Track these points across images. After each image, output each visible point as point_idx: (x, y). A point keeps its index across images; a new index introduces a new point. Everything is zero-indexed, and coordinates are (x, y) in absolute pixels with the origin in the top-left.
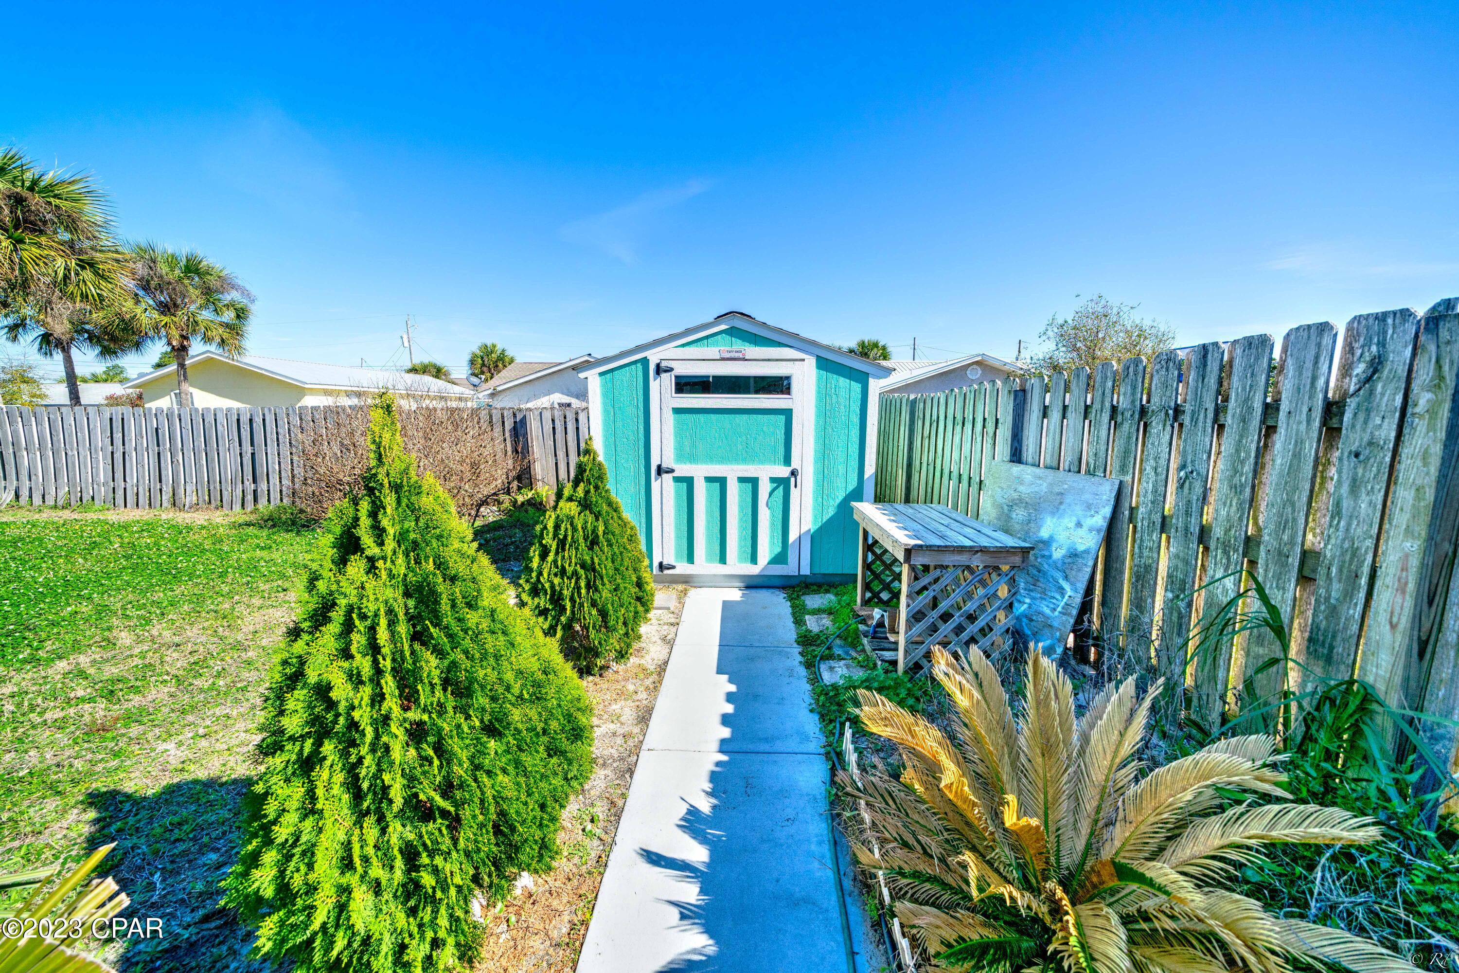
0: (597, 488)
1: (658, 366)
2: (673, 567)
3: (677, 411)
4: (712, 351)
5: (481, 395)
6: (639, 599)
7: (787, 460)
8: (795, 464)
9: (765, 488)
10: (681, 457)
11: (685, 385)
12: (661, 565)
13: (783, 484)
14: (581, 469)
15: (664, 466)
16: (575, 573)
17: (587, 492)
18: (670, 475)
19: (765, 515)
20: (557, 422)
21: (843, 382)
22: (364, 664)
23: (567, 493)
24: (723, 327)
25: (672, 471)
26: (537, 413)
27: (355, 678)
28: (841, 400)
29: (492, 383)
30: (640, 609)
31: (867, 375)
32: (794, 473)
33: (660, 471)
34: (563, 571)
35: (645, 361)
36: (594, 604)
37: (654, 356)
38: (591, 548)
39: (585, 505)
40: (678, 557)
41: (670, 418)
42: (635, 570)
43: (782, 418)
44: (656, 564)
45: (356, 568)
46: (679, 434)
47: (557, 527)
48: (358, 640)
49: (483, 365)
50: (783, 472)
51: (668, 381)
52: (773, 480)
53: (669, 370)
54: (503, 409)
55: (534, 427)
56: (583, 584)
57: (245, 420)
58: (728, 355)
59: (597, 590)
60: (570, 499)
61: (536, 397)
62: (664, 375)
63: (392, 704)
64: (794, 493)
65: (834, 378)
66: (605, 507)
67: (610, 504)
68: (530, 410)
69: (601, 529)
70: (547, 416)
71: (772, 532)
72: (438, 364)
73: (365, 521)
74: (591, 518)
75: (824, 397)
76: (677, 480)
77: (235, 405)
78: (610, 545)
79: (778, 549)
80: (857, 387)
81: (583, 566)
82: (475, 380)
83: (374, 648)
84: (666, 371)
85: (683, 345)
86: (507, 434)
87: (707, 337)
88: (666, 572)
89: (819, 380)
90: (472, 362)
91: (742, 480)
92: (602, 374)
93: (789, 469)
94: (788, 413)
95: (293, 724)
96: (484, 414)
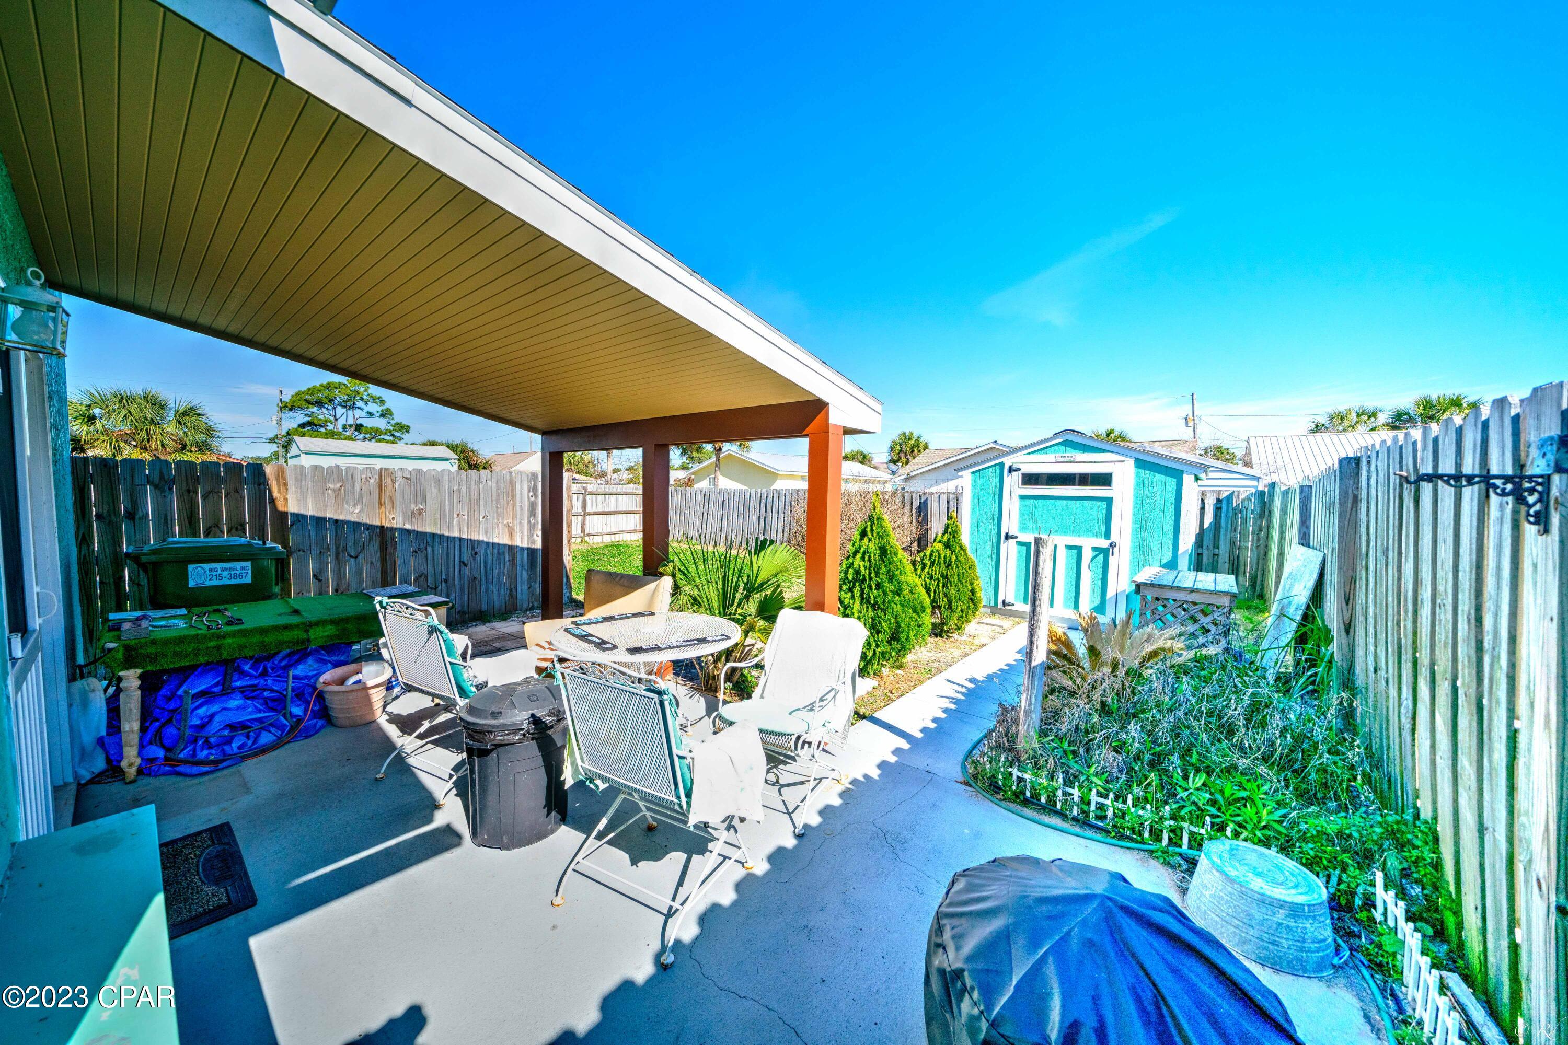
0: (954, 537)
1: (1010, 467)
2: (1013, 605)
3: (1022, 497)
4: (1050, 457)
5: (897, 480)
6: (971, 599)
7: (1107, 535)
8: (1114, 537)
9: (1087, 555)
10: (1023, 528)
11: (1030, 479)
12: (1004, 602)
13: (1104, 554)
14: (947, 527)
15: (1010, 533)
16: (938, 579)
17: (949, 539)
18: (1015, 541)
19: (1086, 575)
20: (951, 503)
21: (1159, 478)
22: (867, 564)
23: (938, 539)
24: (1059, 440)
25: (1016, 537)
26: (936, 496)
27: (865, 567)
28: (1158, 492)
29: (908, 469)
30: (972, 606)
31: (1182, 472)
32: (1112, 545)
33: (1007, 537)
34: (931, 577)
35: (1002, 465)
36: (946, 595)
37: (1008, 461)
38: (947, 567)
39: (947, 546)
40: (1016, 598)
41: (1017, 502)
42: (971, 584)
43: (1105, 503)
44: (1000, 601)
45: (866, 540)
46: (1023, 512)
47: (931, 555)
48: (867, 558)
49: (901, 451)
50: (1105, 544)
51: (1016, 477)
52: (1094, 549)
53: (1018, 470)
54: (912, 492)
55: (933, 506)
56: (941, 584)
57: (764, 496)
58: (1062, 459)
59: (947, 587)
60: (939, 542)
61: (937, 484)
62: (1014, 473)
63: (873, 575)
64: (1112, 561)
65: (1150, 475)
66: (958, 548)
67: (961, 547)
68: (932, 493)
69: (954, 558)
70: (944, 498)
71: (1093, 592)
72: (865, 452)
73: (869, 528)
74: (949, 553)
75: (1141, 488)
76: (1020, 544)
77: (744, 488)
78: (957, 567)
79: (1098, 602)
80: (1172, 482)
81: (942, 576)
82: (893, 467)
83: (870, 560)
84: (1015, 471)
85: (1029, 453)
86: (914, 511)
87: (1047, 448)
88: (1007, 607)
89: (1137, 476)
90: (892, 449)
91: (1069, 547)
92: (973, 473)
93: (1109, 542)
94: (1109, 500)
95: (850, 576)
96: (899, 496)
